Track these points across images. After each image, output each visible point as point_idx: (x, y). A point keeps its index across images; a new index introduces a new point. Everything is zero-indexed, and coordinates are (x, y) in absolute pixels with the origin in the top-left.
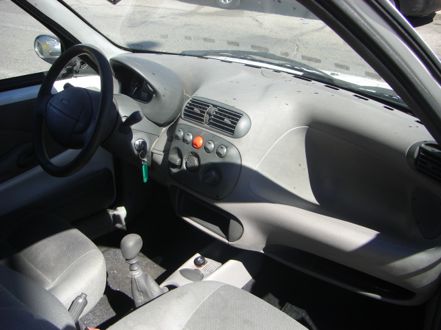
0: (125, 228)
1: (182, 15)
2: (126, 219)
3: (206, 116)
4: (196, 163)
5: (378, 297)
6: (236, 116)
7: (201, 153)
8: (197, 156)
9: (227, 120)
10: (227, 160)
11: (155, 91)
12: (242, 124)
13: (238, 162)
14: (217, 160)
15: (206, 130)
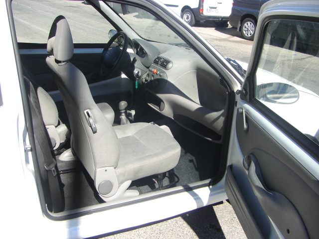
0: (133, 120)
1: (217, 40)
2: (134, 116)
3: (160, 63)
4: (153, 79)
5: (211, 139)
6: (168, 62)
7: (155, 75)
8: (153, 76)
9: (165, 64)
10: (162, 78)
11: (146, 53)
12: (170, 65)
13: (166, 79)
14: (159, 77)
15: (158, 67)
